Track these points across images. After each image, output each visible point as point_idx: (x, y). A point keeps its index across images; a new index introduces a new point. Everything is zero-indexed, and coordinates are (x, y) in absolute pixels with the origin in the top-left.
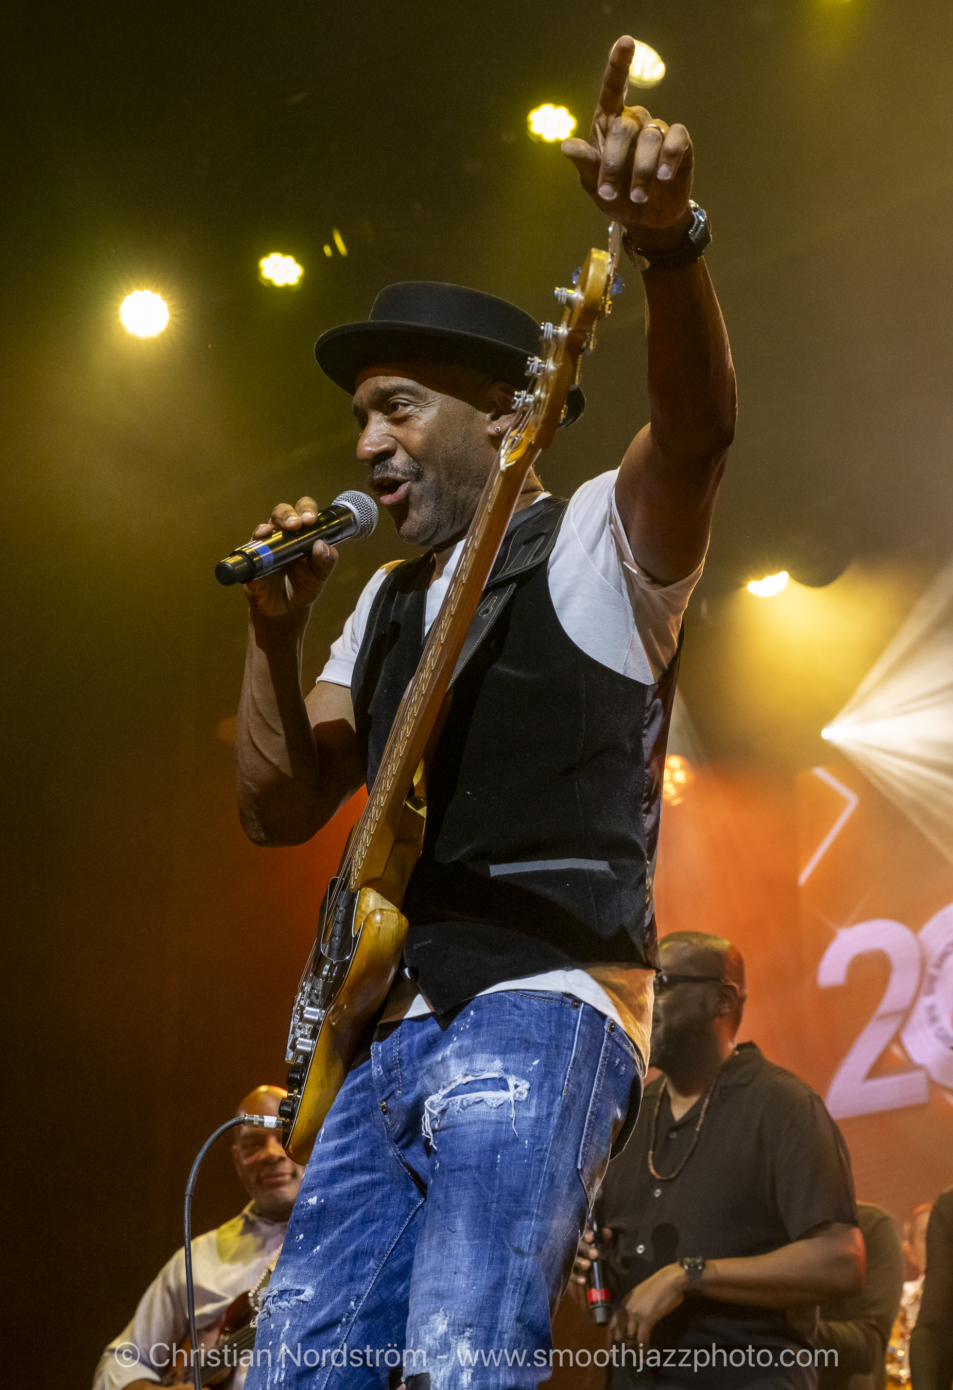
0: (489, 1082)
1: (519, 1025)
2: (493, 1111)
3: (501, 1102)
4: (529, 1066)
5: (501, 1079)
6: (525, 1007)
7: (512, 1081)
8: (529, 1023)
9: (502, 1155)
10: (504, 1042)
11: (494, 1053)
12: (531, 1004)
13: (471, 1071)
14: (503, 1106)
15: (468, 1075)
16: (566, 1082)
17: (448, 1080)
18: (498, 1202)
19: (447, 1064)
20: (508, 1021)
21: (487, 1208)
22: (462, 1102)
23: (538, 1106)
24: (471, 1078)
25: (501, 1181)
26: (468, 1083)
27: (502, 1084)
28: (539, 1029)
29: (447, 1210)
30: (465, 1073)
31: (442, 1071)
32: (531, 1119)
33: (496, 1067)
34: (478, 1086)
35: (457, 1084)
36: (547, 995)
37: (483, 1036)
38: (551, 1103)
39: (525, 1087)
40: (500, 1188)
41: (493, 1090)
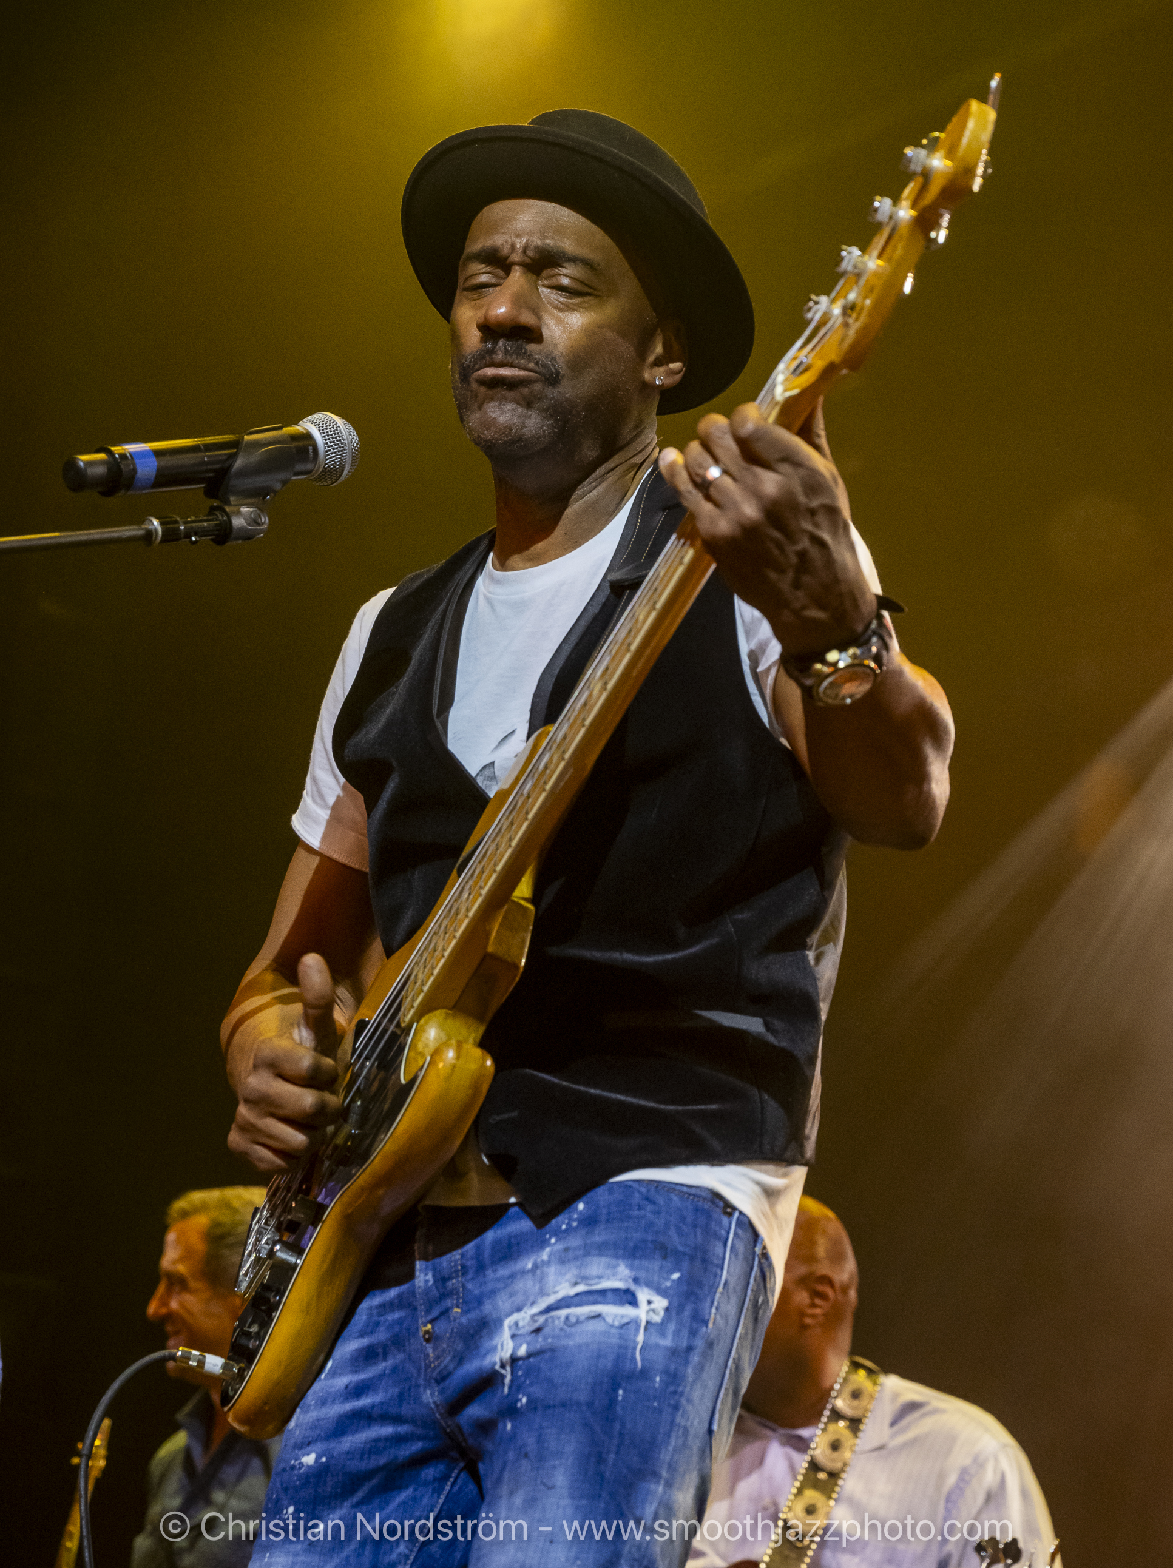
0: (610, 1295)
1: (651, 1224)
2: (614, 1331)
3: (625, 1320)
4: (667, 1279)
5: (627, 1291)
6: (661, 1200)
7: (643, 1295)
8: (667, 1225)
9: (625, 1391)
10: (631, 1244)
11: (617, 1257)
12: (670, 1200)
13: (583, 1279)
14: (631, 1324)
15: (576, 1284)
16: (714, 1310)
17: (543, 1293)
18: (617, 1453)
19: (542, 1272)
20: (638, 1217)
21: (601, 1459)
22: (567, 1318)
23: (677, 1334)
24: (581, 1288)
25: (623, 1425)
26: (577, 1295)
27: (628, 1297)
28: (680, 1233)
29: (541, 1459)
30: (574, 1280)
31: (530, 1284)
32: (666, 1348)
33: (618, 1277)
34: (591, 1298)
35: (559, 1296)
36: (693, 1191)
37: (600, 1235)
38: (693, 1333)
39: (661, 1303)
40: (621, 1434)
41: (615, 1304)
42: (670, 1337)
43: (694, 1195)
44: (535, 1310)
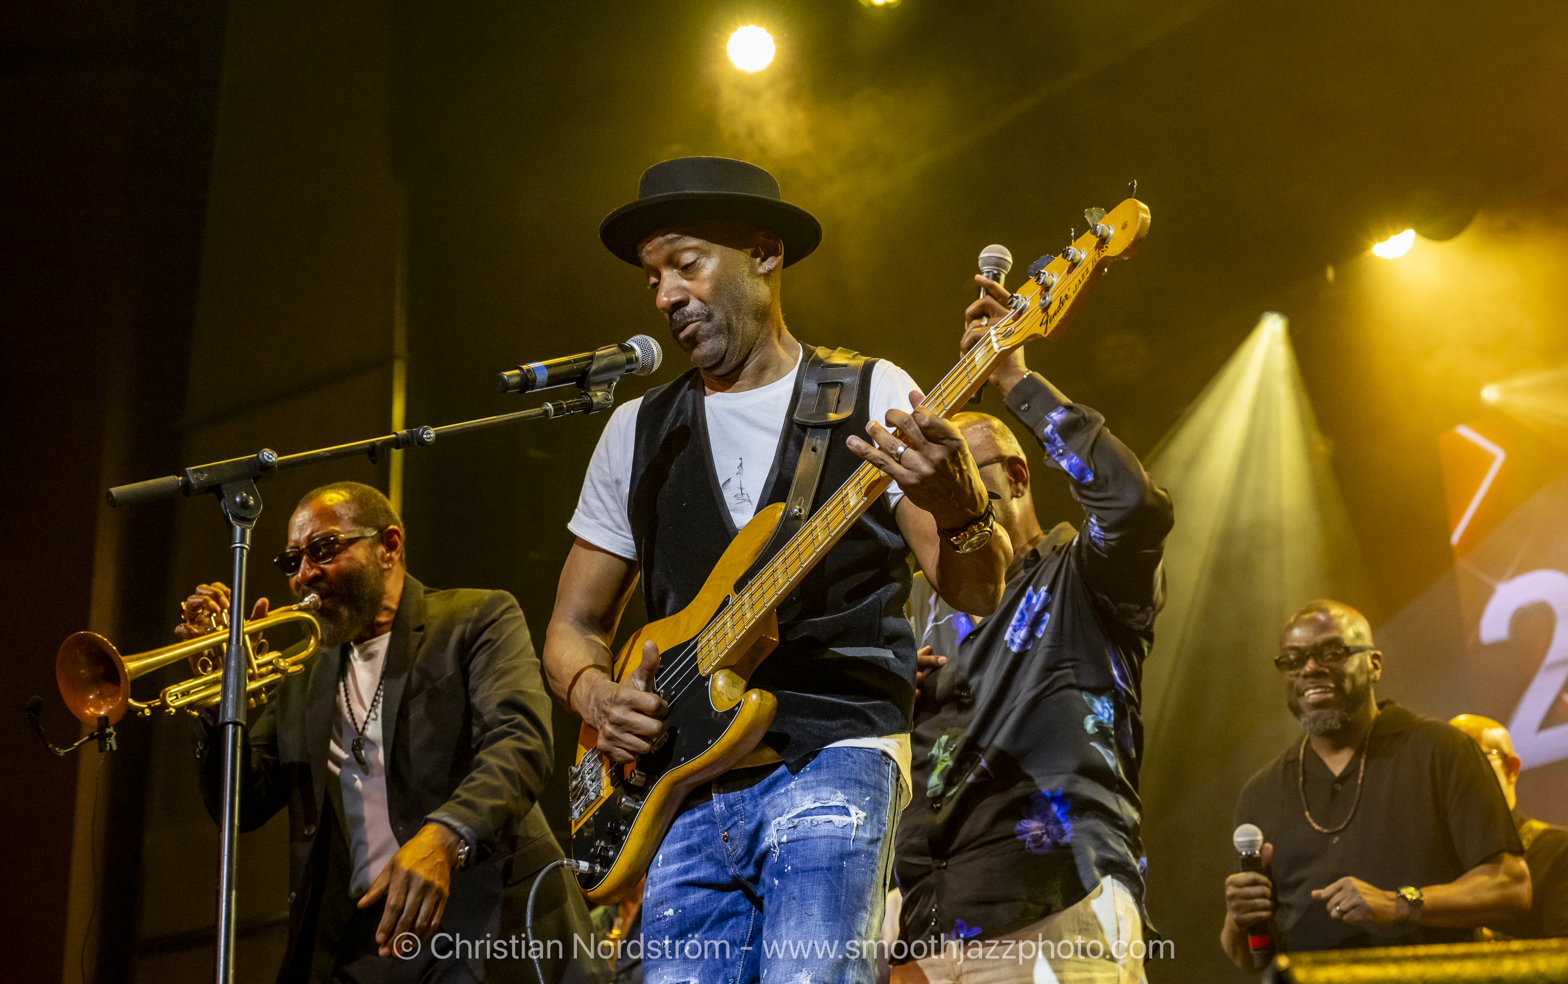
0: (833, 808)
1: (852, 769)
2: (838, 830)
3: (844, 823)
4: (863, 800)
5: (844, 807)
6: (855, 756)
7: (853, 809)
8: (860, 769)
9: (847, 862)
10: (843, 781)
11: (836, 788)
12: (860, 755)
13: (816, 799)
14: (847, 827)
15: (815, 802)
16: (887, 818)
17: (793, 806)
18: (846, 896)
19: (792, 794)
20: (844, 766)
21: (838, 900)
22: (811, 822)
23: (871, 830)
24: (818, 804)
25: (847, 882)
26: (815, 808)
27: (845, 811)
28: (867, 774)
29: (803, 899)
30: (814, 800)
31: (785, 801)
32: (867, 838)
33: (838, 799)
34: (825, 811)
35: (805, 808)
36: (871, 751)
37: (824, 775)
38: (880, 831)
39: (862, 814)
40: (847, 886)
41: (838, 814)
42: (868, 832)
43: (872, 753)
44: (790, 816)
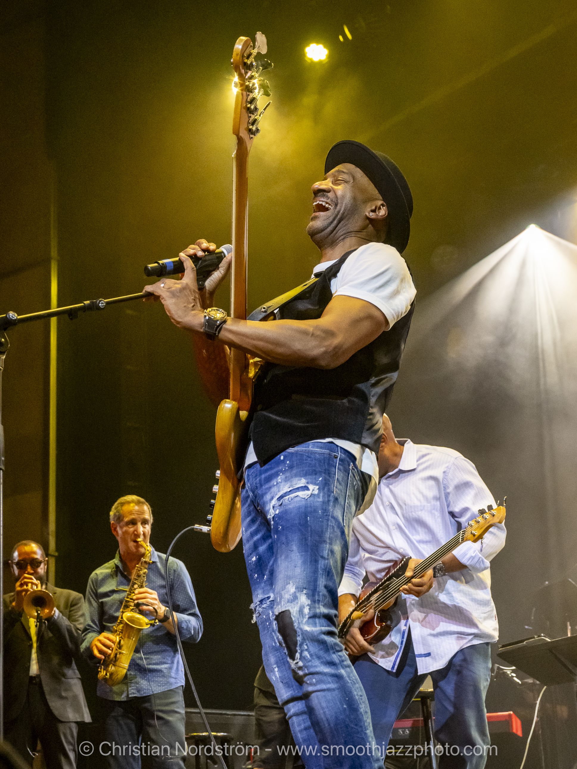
0: (300, 488)
1: (310, 464)
2: (303, 499)
3: (306, 495)
4: (318, 480)
5: (305, 487)
6: (312, 456)
8: (315, 463)
9: (310, 517)
10: (304, 472)
11: (301, 477)
12: (315, 455)
13: (291, 486)
14: (308, 497)
15: (289, 487)
16: (335, 488)
17: (279, 492)
18: (311, 537)
19: (279, 484)
20: (306, 463)
21: (306, 540)
22: (289, 498)
23: (323, 496)
24: (291, 489)
25: (311, 528)
26: (290, 491)
27: (306, 488)
28: (320, 465)
29: (288, 543)
31: (275, 488)
32: (321, 501)
33: (302, 482)
34: (295, 491)
35: (285, 491)
37: (294, 471)
38: (329, 496)
39: (316, 488)
40: (311, 531)
41: (302, 491)
42: (321, 498)
44: (277, 497)
